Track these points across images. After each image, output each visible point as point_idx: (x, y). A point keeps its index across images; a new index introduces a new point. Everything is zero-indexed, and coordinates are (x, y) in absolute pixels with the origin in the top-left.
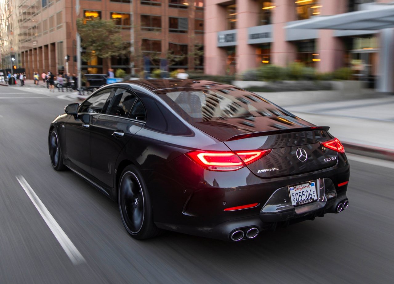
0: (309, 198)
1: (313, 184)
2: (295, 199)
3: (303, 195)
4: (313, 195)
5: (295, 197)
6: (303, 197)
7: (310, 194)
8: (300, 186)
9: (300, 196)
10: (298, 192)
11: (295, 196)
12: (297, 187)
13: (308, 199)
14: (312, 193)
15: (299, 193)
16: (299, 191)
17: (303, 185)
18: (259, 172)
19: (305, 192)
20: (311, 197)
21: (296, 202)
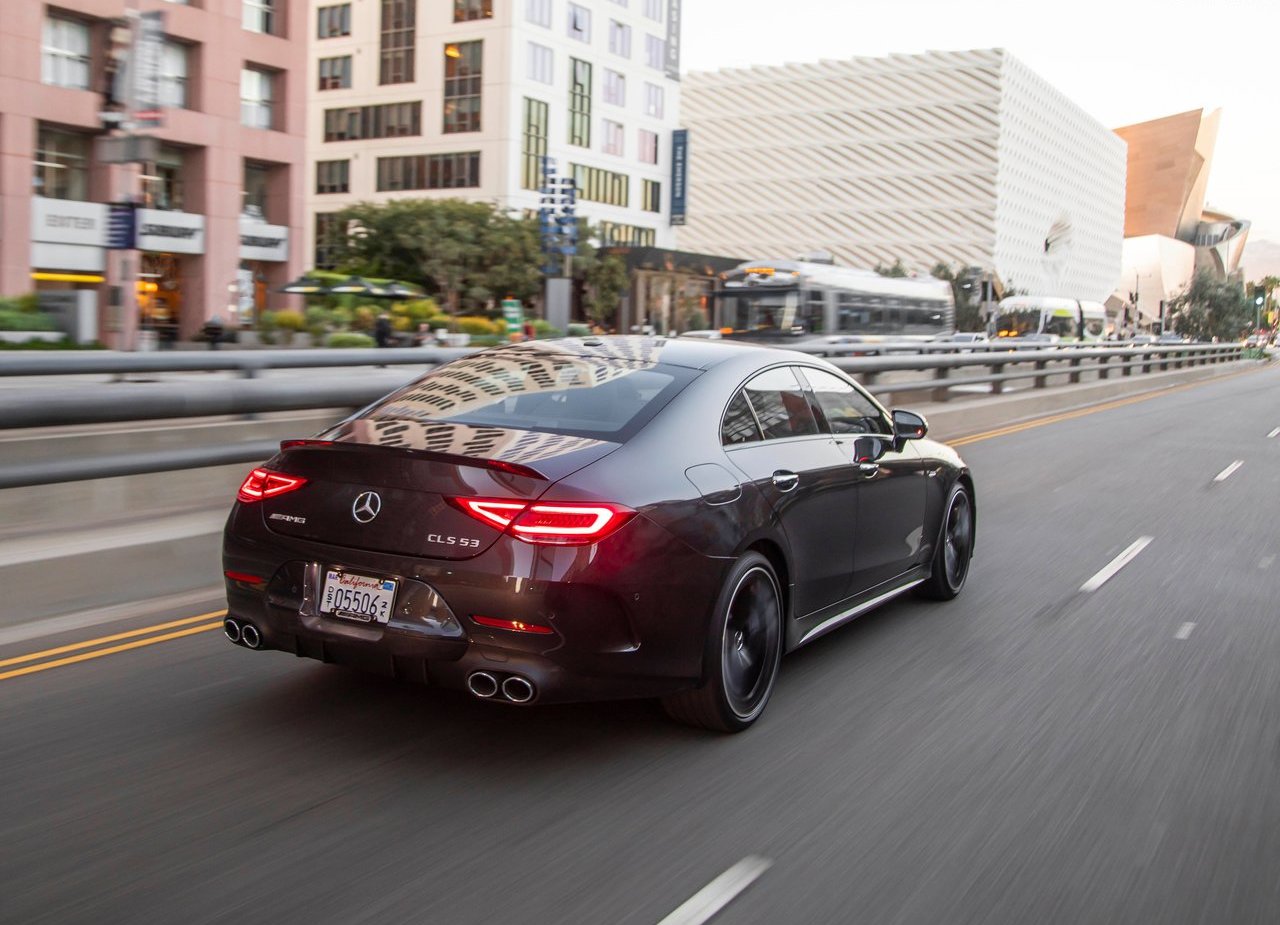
0: (368, 612)
1: (391, 586)
2: (333, 601)
3: (355, 599)
4: (380, 609)
5: (334, 597)
6: (354, 605)
7: (373, 605)
8: (356, 577)
9: (346, 598)
10: (345, 588)
11: (334, 594)
12: (348, 577)
13: (364, 613)
14: (378, 603)
15: (348, 591)
16: (350, 587)
17: (363, 579)
18: (274, 516)
19: (363, 594)
20: (373, 611)
21: (332, 606)
